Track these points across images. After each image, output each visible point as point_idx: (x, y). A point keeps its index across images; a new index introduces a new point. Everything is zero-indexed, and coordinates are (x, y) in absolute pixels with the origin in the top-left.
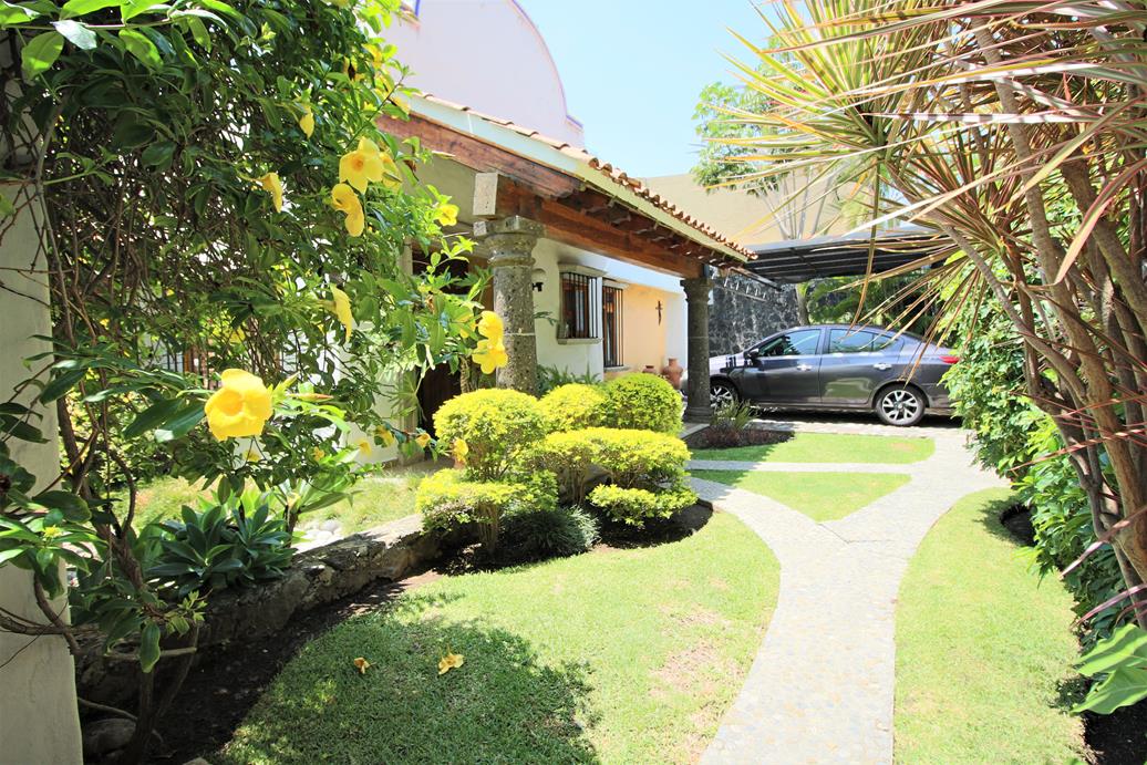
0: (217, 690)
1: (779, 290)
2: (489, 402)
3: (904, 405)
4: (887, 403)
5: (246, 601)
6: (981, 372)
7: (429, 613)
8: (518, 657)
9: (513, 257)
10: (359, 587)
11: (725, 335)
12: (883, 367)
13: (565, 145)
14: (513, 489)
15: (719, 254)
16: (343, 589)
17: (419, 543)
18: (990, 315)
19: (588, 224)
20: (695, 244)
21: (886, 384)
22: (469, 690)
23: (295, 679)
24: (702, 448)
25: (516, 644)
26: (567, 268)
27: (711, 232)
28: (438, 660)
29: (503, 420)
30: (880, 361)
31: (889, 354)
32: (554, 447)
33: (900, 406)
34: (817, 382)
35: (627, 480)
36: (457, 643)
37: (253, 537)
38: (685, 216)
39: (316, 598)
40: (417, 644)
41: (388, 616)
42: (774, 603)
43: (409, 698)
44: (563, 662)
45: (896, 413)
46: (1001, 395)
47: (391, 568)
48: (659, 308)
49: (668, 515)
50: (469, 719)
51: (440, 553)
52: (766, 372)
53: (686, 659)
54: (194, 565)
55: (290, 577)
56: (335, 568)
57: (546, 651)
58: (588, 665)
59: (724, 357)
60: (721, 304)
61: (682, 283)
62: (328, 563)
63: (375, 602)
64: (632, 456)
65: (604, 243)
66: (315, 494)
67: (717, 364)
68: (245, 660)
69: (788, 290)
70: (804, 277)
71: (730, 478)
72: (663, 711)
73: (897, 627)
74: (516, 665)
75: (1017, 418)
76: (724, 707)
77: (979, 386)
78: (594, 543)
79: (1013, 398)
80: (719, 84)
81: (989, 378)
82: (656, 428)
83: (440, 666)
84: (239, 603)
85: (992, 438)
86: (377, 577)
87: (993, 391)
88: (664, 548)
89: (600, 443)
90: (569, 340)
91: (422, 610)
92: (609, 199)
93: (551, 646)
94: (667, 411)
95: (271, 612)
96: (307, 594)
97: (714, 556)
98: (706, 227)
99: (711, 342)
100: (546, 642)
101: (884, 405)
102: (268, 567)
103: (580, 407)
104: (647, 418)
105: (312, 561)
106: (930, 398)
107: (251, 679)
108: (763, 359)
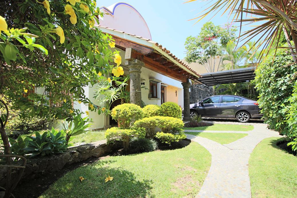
0: (38, 186)
1: (208, 88)
2: (126, 106)
3: (244, 117)
4: (239, 116)
5: (51, 159)
6: (268, 99)
7: (105, 165)
8: (130, 178)
9: (135, 70)
10: (86, 158)
11: (194, 100)
12: (238, 106)
13: (149, 40)
14: (132, 131)
15: (192, 75)
16: (81, 159)
17: (105, 147)
18: (270, 82)
19: (156, 64)
20: (185, 72)
21: (239, 111)
22: (113, 187)
23: (61, 183)
24: (188, 127)
25: (130, 174)
26: (151, 79)
27: (189, 68)
28: (105, 178)
29: (130, 111)
30: (237, 104)
31: (239, 102)
32: (145, 121)
33: (243, 117)
34: (219, 111)
35: (166, 131)
36: (112, 174)
37: (55, 141)
38: (182, 63)
39: (73, 160)
40: (100, 174)
41: (93, 166)
42: (210, 165)
43: (94, 189)
44: (144, 180)
45: (242, 119)
46: (276, 105)
47: (96, 154)
48: (176, 92)
49: (178, 141)
50: (112, 196)
51: (112, 151)
52: (205, 108)
53: (183, 180)
54: (37, 148)
55: (65, 154)
56: (79, 152)
57: (139, 176)
58: (151, 181)
59: (194, 104)
60: (193, 92)
61: (182, 84)
62: (77, 150)
63: (91, 163)
64: (167, 124)
65: (161, 70)
66: (75, 130)
67: (192, 106)
68: (49, 177)
69: (210, 88)
70: (215, 84)
71: (196, 134)
72: (175, 195)
73: (249, 172)
74: (129, 180)
75: (281, 111)
76: (195, 195)
77: (268, 103)
78: (156, 149)
79: (279, 105)
80: (191, 36)
81: (271, 100)
82: (174, 117)
83: (106, 180)
84: (48, 160)
85: (273, 118)
86: (92, 156)
87: (273, 103)
88: (176, 150)
89: (158, 120)
90: (152, 98)
91: (103, 165)
92: (161, 56)
93: (141, 175)
94: (177, 112)
95: (58, 164)
96: (70, 159)
97: (192, 152)
98: (188, 66)
99: (190, 102)
100: (139, 174)
101: (238, 117)
102: (59, 150)
103: (153, 110)
104: (172, 114)
105: (73, 150)
106: (251, 115)
107: (49, 183)
108: (204, 104)
